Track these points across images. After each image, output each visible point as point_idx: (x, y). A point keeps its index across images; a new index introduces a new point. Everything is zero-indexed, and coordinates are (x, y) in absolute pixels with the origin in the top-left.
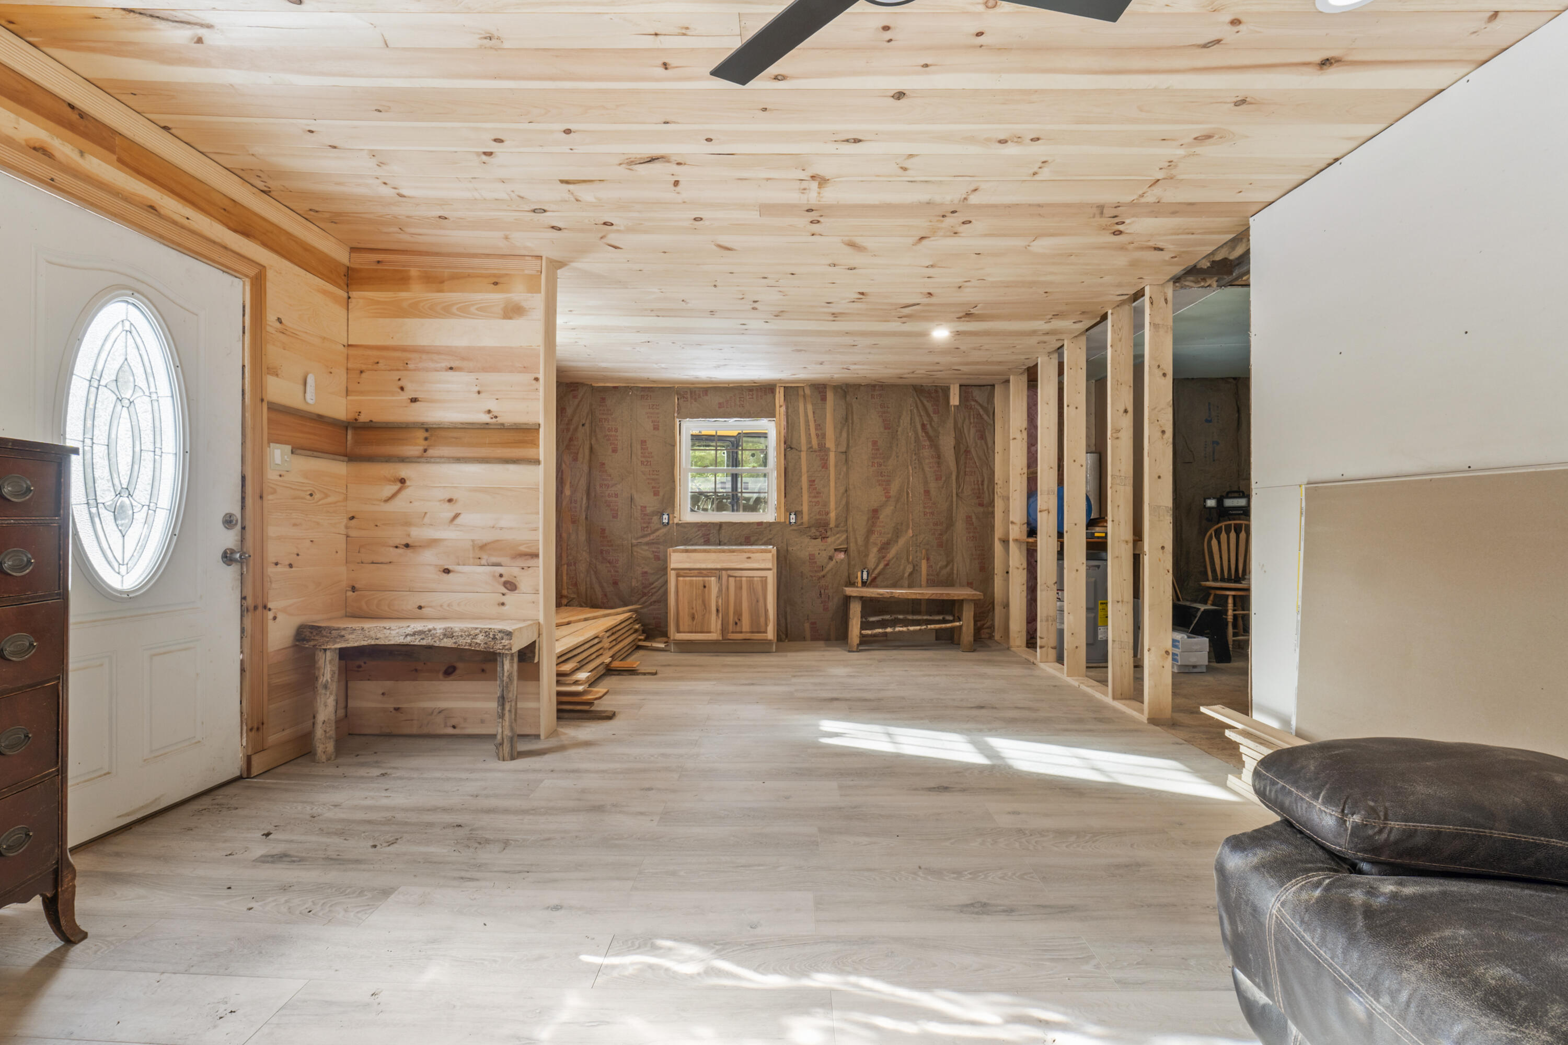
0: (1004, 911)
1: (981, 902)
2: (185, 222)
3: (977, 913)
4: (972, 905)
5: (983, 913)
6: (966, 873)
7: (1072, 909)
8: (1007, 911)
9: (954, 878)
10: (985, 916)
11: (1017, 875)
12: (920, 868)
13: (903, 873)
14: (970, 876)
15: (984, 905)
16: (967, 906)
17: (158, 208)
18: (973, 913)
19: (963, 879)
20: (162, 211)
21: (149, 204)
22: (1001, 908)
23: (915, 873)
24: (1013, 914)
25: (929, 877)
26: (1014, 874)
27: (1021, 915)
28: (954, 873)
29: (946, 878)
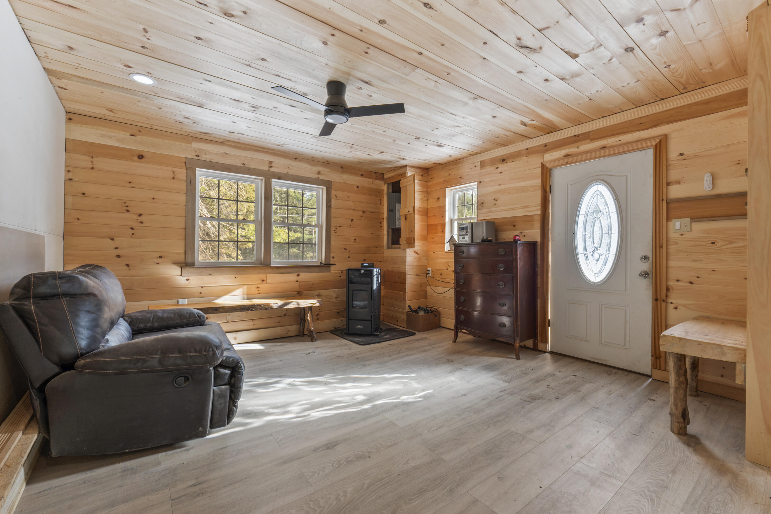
0: (318, 449)
1: (330, 449)
2: (619, 143)
3: (330, 443)
4: (334, 446)
5: (327, 444)
6: (344, 464)
7: (285, 463)
8: (317, 449)
9: (349, 457)
10: (326, 443)
11: (316, 474)
12: (369, 457)
13: (375, 451)
14: (341, 462)
15: (328, 448)
16: (336, 445)
17: (606, 146)
18: (332, 443)
19: (344, 459)
20: (608, 146)
21: (602, 147)
22: (320, 450)
23: (369, 452)
24: (314, 449)
25: (361, 453)
26: (318, 474)
27: (310, 449)
28: (351, 461)
29: (352, 456)
